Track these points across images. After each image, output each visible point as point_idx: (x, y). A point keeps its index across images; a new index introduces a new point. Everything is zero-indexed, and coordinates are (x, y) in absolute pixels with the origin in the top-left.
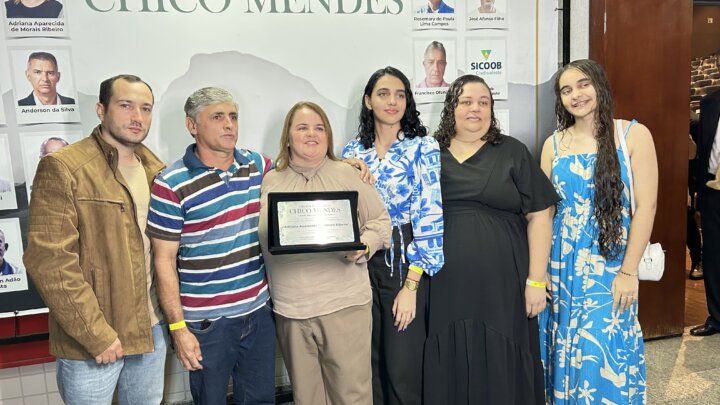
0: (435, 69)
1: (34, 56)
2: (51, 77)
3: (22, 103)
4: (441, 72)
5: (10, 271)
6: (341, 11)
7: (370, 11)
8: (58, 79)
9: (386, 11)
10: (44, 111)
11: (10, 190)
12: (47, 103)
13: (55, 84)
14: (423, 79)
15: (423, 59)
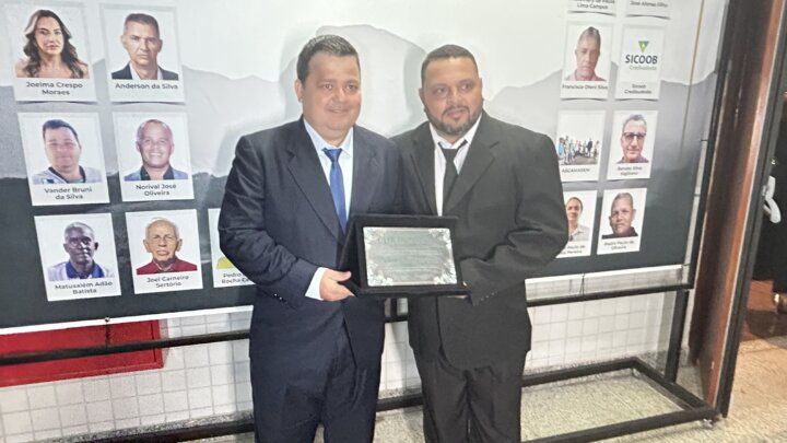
0: (587, 59)
1: (133, 18)
2: (152, 46)
3: (116, 76)
4: (593, 64)
5: (101, 275)
8: (159, 48)
10: (144, 87)
11: (100, 181)
12: (146, 77)
13: (156, 55)
14: (573, 71)
15: (575, 48)
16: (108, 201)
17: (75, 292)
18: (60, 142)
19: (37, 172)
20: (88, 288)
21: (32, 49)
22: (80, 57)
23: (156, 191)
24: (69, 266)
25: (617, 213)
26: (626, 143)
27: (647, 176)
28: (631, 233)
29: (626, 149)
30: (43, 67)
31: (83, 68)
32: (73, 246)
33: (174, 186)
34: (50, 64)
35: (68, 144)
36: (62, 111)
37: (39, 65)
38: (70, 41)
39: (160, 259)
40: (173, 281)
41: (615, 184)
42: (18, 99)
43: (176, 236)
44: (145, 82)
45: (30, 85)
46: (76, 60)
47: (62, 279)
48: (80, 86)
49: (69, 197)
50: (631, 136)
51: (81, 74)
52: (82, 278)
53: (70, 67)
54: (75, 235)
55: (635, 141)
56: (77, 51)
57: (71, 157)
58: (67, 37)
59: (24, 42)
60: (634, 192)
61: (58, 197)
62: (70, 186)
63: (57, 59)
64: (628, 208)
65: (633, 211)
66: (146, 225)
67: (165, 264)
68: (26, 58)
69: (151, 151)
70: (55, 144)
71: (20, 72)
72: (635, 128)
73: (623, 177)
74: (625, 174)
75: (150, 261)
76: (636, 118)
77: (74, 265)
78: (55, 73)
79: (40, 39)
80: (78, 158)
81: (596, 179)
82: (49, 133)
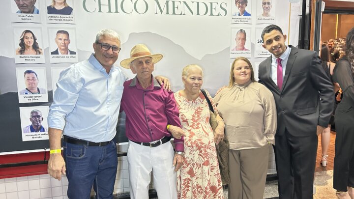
0: (241, 42)
1: (59, 32)
2: (66, 42)
3: (52, 53)
4: (243, 44)
5: (44, 131)
6: (198, 14)
8: (69, 43)
9: (219, 14)
10: (63, 57)
11: (45, 93)
12: (64, 54)
13: (68, 45)
14: (235, 47)
15: (235, 38)
16: (48, 101)
17: (33, 138)
18: (31, 78)
19: (21, 90)
20: (39, 136)
21: (22, 44)
22: (39, 47)
24: (31, 127)
30: (26, 51)
31: (40, 50)
32: (33, 119)
34: (28, 50)
35: (34, 79)
36: (32, 67)
37: (24, 50)
38: (36, 41)
42: (16, 63)
45: (21, 57)
46: (38, 48)
47: (29, 132)
48: (39, 57)
49: (33, 100)
51: (40, 53)
52: (36, 132)
53: (36, 50)
54: (34, 114)
57: (34, 84)
58: (35, 39)
59: (19, 42)
61: (29, 100)
63: (31, 48)
68: (20, 47)
70: (29, 79)
71: (18, 53)
77: (33, 127)
78: (30, 53)
79: (25, 41)
80: (37, 84)
82: (27, 75)
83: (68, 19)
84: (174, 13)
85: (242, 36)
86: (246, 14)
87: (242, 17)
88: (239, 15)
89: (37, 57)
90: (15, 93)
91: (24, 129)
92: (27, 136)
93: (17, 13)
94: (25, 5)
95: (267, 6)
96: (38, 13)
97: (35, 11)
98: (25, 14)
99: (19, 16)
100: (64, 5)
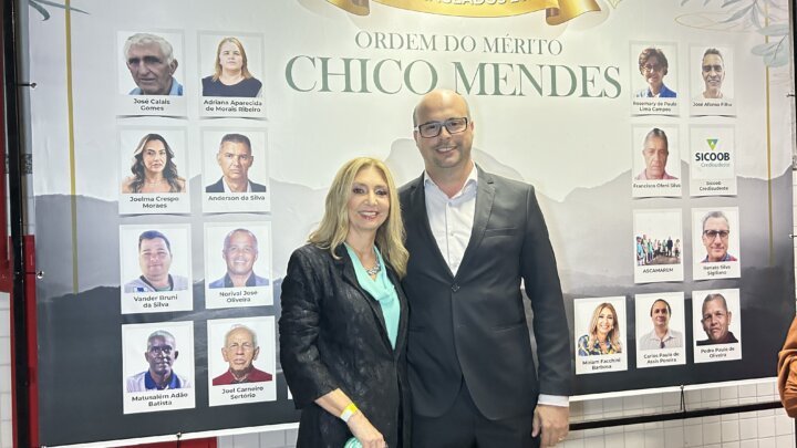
0: (656, 159)
1: (229, 138)
2: (243, 161)
3: (209, 189)
4: (662, 163)
5: (178, 385)
6: (554, 94)
7: (585, 94)
8: (250, 164)
9: (603, 94)
10: (233, 199)
11: (186, 288)
12: (237, 190)
13: (247, 169)
14: (643, 170)
15: (643, 148)
16: (191, 309)
17: (150, 404)
18: (154, 251)
19: (129, 281)
20: (164, 400)
21: (139, 168)
22: (179, 174)
23: (237, 297)
24: (148, 376)
25: (710, 316)
26: (709, 240)
27: (738, 275)
28: (729, 338)
29: (710, 247)
30: (146, 184)
31: (181, 183)
32: (154, 355)
33: (256, 293)
34: (153, 181)
35: (160, 253)
36: (158, 223)
38: (173, 160)
39: (237, 368)
40: (247, 393)
41: (702, 284)
42: (121, 213)
43: (254, 343)
44: (235, 195)
45: (133, 199)
46: (176, 176)
47: (140, 390)
48: (177, 199)
49: (156, 305)
50: (713, 233)
51: (179, 189)
52: (160, 389)
53: (170, 183)
54: (157, 343)
55: (718, 239)
56: (178, 168)
57: (162, 265)
58: (170, 156)
60: (725, 293)
61: (145, 306)
62: (158, 294)
63: (159, 176)
64: (721, 310)
65: (728, 315)
66: (225, 333)
67: (241, 373)
68: (133, 176)
69: (237, 258)
70: (149, 254)
71: (126, 188)
72: (716, 225)
73: (711, 277)
74: (713, 274)
75: (226, 370)
76: (716, 215)
77: (153, 375)
78: (156, 189)
79: (147, 159)
80: (168, 266)
81: (682, 279)
82: (145, 243)
83: (249, 107)
84: (497, 92)
85: (658, 145)
86: (667, 93)
87: (657, 99)
88: (650, 95)
89: (171, 200)
90: (113, 288)
91: (129, 382)
92: (135, 402)
93: (131, 93)
94: (151, 76)
95: (714, 73)
96: (180, 94)
97: (175, 89)
98: (150, 97)
99: (136, 101)
100: (242, 74)
